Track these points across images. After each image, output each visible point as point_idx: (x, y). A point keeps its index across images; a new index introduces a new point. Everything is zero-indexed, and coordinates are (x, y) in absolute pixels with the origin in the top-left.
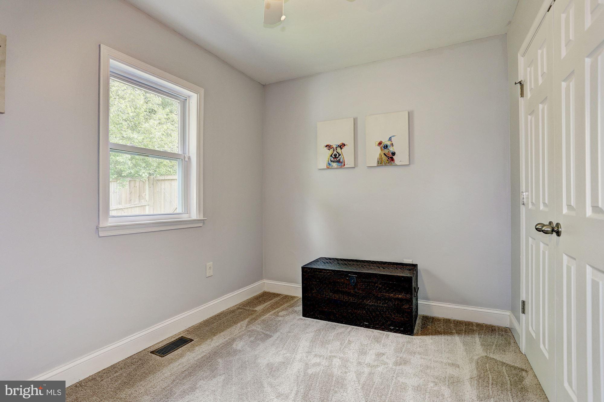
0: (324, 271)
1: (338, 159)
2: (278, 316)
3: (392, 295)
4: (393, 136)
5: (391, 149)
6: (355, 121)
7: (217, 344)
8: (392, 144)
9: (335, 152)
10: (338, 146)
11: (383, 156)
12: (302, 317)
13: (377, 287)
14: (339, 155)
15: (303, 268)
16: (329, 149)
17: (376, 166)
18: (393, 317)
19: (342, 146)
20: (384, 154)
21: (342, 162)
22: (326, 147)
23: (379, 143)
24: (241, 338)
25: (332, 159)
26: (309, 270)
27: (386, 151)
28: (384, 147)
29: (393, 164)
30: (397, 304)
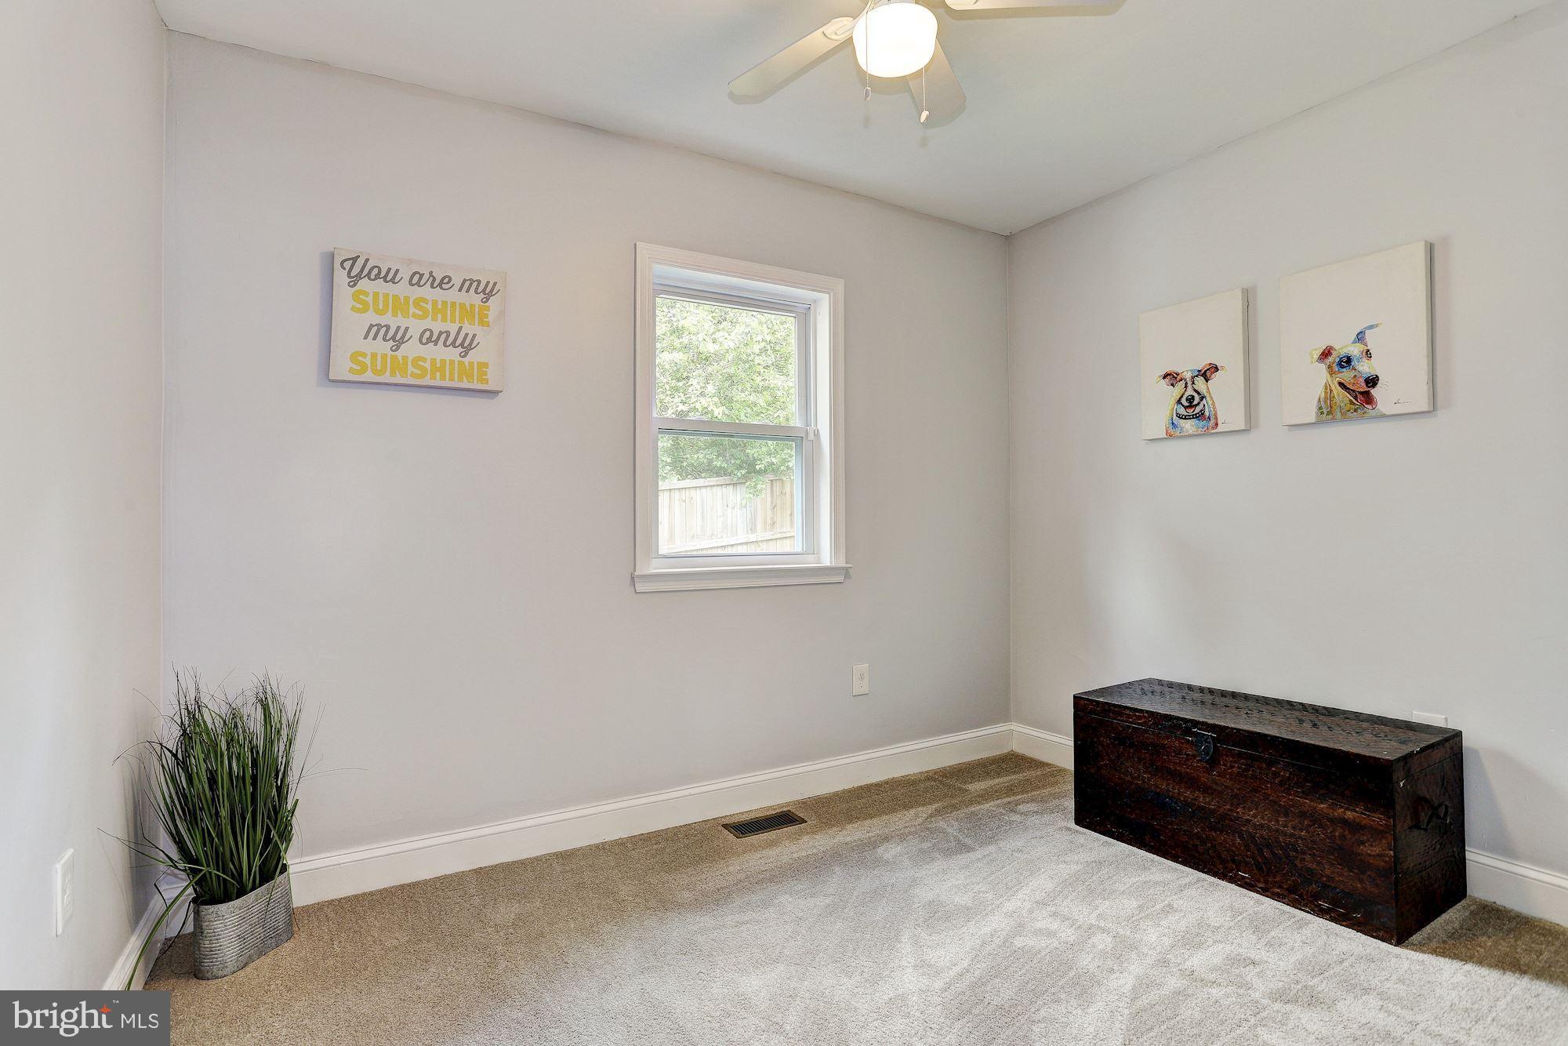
0: (1128, 712)
1: (1198, 409)
2: (1012, 811)
3: (1322, 806)
4: (1371, 327)
5: (1365, 368)
6: (1249, 299)
7: (848, 839)
8: (1368, 351)
9: (1190, 392)
10: (1197, 373)
11: (1337, 391)
12: (1072, 825)
13: (1276, 775)
14: (1202, 398)
15: (1078, 700)
16: (1172, 385)
17: (1314, 423)
18: (1327, 872)
19: (1212, 370)
20: (1341, 384)
21: (1209, 418)
22: (1164, 378)
23: (1323, 354)
24: (902, 838)
25: (1182, 411)
26: (1092, 705)
27: (1346, 375)
28: (1340, 364)
29: (1372, 413)
30: (1339, 837)
